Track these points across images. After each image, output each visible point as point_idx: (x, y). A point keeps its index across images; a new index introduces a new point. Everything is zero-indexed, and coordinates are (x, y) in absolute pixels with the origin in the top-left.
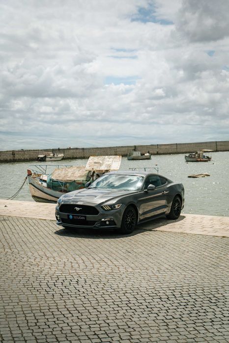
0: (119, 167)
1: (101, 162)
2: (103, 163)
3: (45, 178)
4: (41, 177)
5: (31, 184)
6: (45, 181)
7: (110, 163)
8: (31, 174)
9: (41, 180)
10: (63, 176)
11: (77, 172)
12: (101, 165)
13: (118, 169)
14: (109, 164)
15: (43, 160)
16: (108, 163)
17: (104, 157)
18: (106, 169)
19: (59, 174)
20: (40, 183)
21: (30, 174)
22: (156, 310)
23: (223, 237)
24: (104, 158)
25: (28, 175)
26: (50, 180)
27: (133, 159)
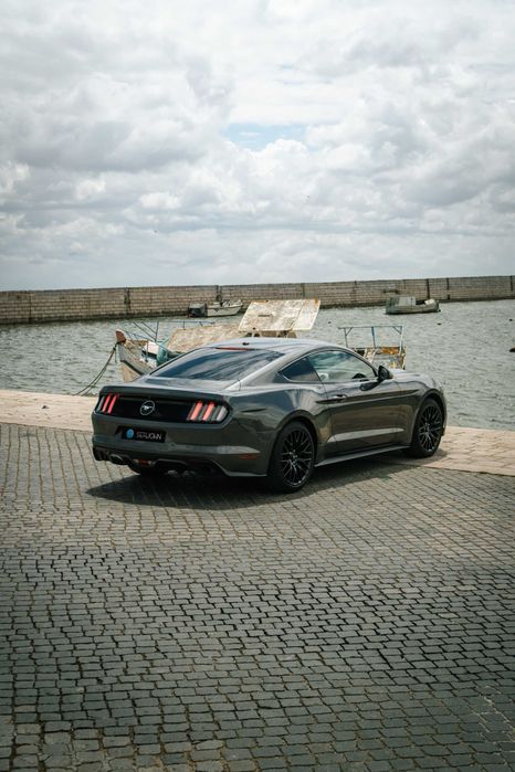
0: (312, 324)
1: (274, 313)
2: (278, 316)
3: (153, 348)
4: (146, 347)
5: (125, 362)
6: (153, 356)
7: (293, 315)
8: (124, 342)
9: (144, 352)
10: (192, 344)
11: (222, 336)
12: (272, 319)
13: (310, 328)
14: (291, 319)
15: (198, 314)
16: (289, 316)
17: (282, 302)
18: (282, 329)
19: (183, 341)
20: (142, 359)
21: (121, 341)
22: (236, 618)
23: (482, 473)
24: (283, 305)
25: (118, 343)
26: (164, 352)
27: (399, 313)
